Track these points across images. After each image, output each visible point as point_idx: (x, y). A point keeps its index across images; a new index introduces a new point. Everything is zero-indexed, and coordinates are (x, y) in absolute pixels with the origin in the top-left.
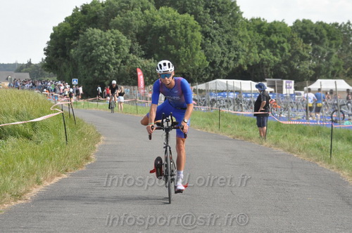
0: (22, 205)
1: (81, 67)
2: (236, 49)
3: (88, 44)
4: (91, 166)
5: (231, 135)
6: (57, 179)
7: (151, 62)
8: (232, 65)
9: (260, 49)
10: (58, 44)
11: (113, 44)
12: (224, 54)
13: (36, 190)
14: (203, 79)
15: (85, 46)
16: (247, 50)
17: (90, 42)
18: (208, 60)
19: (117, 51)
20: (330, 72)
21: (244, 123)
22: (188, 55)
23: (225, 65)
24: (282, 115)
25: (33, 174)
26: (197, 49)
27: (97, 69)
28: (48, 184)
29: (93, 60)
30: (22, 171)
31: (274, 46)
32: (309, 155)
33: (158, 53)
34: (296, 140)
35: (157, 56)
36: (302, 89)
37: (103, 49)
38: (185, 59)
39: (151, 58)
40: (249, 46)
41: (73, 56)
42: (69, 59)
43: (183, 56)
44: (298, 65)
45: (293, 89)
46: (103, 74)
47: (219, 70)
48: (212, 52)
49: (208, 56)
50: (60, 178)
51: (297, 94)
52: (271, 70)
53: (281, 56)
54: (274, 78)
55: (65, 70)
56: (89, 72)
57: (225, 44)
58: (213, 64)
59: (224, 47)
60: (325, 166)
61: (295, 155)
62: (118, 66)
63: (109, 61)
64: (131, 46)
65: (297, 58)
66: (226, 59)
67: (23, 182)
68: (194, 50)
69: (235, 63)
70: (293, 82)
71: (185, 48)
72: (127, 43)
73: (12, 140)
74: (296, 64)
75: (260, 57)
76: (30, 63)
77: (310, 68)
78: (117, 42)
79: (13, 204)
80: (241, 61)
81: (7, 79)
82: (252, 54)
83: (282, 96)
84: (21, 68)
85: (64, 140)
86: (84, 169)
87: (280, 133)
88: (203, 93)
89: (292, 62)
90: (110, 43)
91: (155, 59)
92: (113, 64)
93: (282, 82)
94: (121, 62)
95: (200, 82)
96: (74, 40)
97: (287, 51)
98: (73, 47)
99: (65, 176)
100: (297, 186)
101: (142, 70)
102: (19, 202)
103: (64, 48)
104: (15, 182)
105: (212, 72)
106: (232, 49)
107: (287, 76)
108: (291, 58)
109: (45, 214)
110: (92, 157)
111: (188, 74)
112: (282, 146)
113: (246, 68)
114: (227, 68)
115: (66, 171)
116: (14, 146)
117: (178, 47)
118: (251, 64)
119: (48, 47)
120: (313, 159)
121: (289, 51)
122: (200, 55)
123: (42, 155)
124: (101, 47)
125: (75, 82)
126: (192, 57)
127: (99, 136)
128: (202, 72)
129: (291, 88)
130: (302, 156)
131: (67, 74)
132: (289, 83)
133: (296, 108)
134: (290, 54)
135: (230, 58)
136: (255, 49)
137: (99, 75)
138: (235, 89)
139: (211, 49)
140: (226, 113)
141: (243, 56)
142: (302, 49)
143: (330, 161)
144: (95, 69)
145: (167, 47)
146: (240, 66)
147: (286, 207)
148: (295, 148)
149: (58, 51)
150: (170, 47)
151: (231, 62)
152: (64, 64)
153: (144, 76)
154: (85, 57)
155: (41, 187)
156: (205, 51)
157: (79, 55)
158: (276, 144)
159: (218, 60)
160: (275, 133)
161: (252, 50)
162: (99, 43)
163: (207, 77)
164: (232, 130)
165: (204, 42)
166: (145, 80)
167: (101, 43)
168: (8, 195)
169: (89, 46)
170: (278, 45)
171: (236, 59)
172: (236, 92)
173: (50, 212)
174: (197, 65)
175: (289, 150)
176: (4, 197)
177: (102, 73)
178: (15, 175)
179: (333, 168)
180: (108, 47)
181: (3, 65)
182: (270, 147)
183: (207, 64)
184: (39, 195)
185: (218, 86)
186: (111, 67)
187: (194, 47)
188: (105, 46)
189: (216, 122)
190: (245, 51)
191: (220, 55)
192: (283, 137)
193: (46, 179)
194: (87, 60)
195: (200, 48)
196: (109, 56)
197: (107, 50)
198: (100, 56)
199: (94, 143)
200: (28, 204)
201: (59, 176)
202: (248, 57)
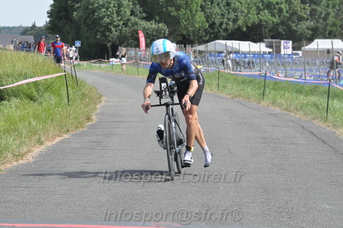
0: (24, 165)
1: (84, 29)
2: (235, 10)
3: (90, 7)
4: (92, 127)
5: (229, 94)
6: (58, 139)
7: (152, 24)
8: (231, 26)
9: (259, 10)
10: (61, 7)
11: (114, 7)
12: (224, 15)
13: (37, 150)
14: (203, 40)
15: (87, 8)
16: (246, 11)
17: (92, 4)
18: (207, 21)
19: (118, 13)
20: (327, 32)
21: (243, 83)
22: (188, 17)
23: (224, 26)
25: (35, 134)
26: (196, 11)
27: (100, 32)
28: (50, 145)
29: (96, 22)
30: (25, 132)
31: (273, 7)
32: (305, 114)
33: (158, 15)
34: (293, 99)
35: (157, 18)
36: (299, 49)
37: (104, 12)
38: (186, 21)
39: (152, 20)
40: (248, 8)
41: (76, 18)
42: (71, 22)
43: (183, 18)
44: (296, 26)
45: (291, 49)
46: (106, 36)
47: (219, 32)
48: (211, 14)
49: (208, 18)
50: (61, 138)
51: (295, 54)
52: (269, 30)
53: (279, 16)
54: (272, 38)
55: (68, 32)
56: (91, 34)
57: (224, 6)
58: (212, 25)
59: (223, 9)
60: (321, 124)
61: (292, 114)
62: (120, 28)
63: (111, 23)
64: (132, 9)
65: (295, 18)
66: (225, 20)
67: (24, 142)
68: (194, 12)
69: (234, 24)
70: (291, 42)
71: (186, 10)
72: (129, 5)
73: (15, 101)
74: (294, 25)
75: (258, 18)
76: (34, 26)
77: (307, 28)
78: (118, 4)
79: (15, 163)
80: (240, 22)
81: (12, 42)
82: (250, 15)
83: (280, 56)
84: (25, 31)
85: (65, 100)
86: (85, 129)
87: (277, 93)
88: (203, 54)
89: (290, 22)
90: (112, 5)
91: (155, 21)
92: (115, 27)
93: (280, 43)
94: (123, 24)
95: (200, 43)
96: (77, 3)
97: (285, 12)
98: (75, 10)
99: (66, 136)
100: (294, 144)
101: (143, 32)
102: (21, 162)
103: (67, 11)
104: (17, 142)
105: (211, 34)
106: (231, 10)
107: (285, 37)
108: (289, 19)
110: (94, 118)
111: (189, 35)
112: (280, 106)
113: (245, 29)
114: (226, 30)
115: (68, 131)
116: (17, 107)
117: (178, 8)
118: (250, 25)
119: (52, 10)
120: (309, 117)
121: (287, 12)
122: (200, 16)
123: (44, 116)
124: (103, 10)
125: (78, 44)
126: (192, 18)
127: (100, 96)
128: (202, 33)
129: (289, 48)
130: (299, 115)
131: (70, 37)
132: (287, 43)
134: (288, 15)
135: (229, 20)
136: (254, 10)
137: (101, 37)
138: (234, 50)
139: (211, 11)
140: (225, 73)
141: (242, 18)
142: (299, 9)
143: (326, 119)
144: (97, 31)
145: (167, 9)
146: (239, 27)
147: (282, 165)
148: (292, 107)
149: (62, 14)
150: (170, 8)
152: (67, 27)
153: (146, 38)
154: (88, 20)
155: (43, 147)
156: (205, 13)
157: (81, 17)
158: (274, 103)
159: (217, 21)
160: (273, 92)
161: (251, 11)
162: (101, 6)
163: (206, 39)
164: (231, 90)
165: (203, 3)
166: (146, 41)
167: (103, 6)
168: (10, 156)
169: (91, 9)
170: (276, 6)
171: (235, 21)
172: (235, 52)
174: (197, 26)
175: (286, 109)
176: (6, 157)
177: (104, 35)
178: (17, 135)
179: (329, 126)
180: (110, 9)
181: (8, 27)
182: (268, 106)
183: (207, 25)
184: (41, 155)
185: (217, 47)
186: (113, 29)
187: (194, 9)
188: (107, 9)
189: (215, 82)
190: (243, 12)
191: (219, 17)
192: (281, 96)
193: (47, 139)
194: (89, 23)
195: (200, 9)
196: (110, 18)
197: (108, 13)
198: (102, 18)
199: (95, 103)
200: (29, 164)
201: (60, 136)
202: (247, 18)
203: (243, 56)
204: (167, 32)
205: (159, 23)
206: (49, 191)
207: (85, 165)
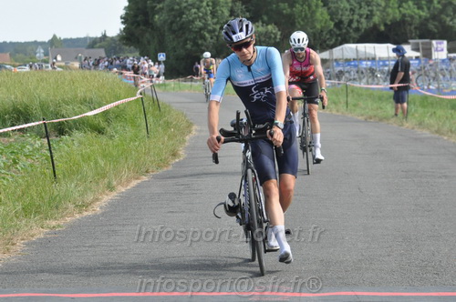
0: (89, 217)
1: (169, 37)
2: (369, 3)
3: (177, 7)
4: (179, 165)
5: (362, 115)
6: (134, 183)
7: (258, 27)
8: (364, 24)
9: (401, 2)
10: (138, 9)
11: (208, 6)
12: (354, 11)
13: (107, 198)
14: (327, 45)
15: (173, 9)
16: (383, 4)
17: (178, 4)
18: (332, 19)
19: (213, 14)
21: (380, 98)
22: (306, 15)
23: (355, 25)
24: (431, 87)
25: (104, 178)
26: (317, 6)
27: (190, 40)
28: (123, 190)
29: (184, 28)
30: (90, 174)
33: (267, 14)
34: (447, 118)
35: (265, 18)
37: (195, 13)
38: (303, 20)
39: (258, 21)
41: (158, 24)
42: (152, 29)
43: (300, 16)
44: (451, 20)
45: (445, 51)
46: (198, 45)
47: (348, 32)
48: (337, 9)
49: (332, 15)
50: (139, 181)
52: (415, 28)
53: (429, 9)
54: (421, 37)
55: (149, 42)
56: (179, 43)
58: (339, 24)
59: (352, 2)
61: (445, 138)
62: (217, 33)
63: (204, 27)
64: (232, 7)
65: (450, 10)
66: (356, 17)
67: (90, 189)
68: (314, 8)
69: (368, 22)
70: (445, 42)
71: (302, 6)
72: (227, 3)
73: (77, 135)
74: (448, 19)
75: (400, 11)
76: (104, 36)
78: (213, 2)
79: (78, 216)
80: (376, 19)
81: (77, 58)
82: (390, 10)
84: (93, 43)
85: (145, 131)
86: (170, 168)
87: (426, 110)
88: (328, 63)
89: (443, 16)
90: (205, 4)
91: (263, 22)
92: (209, 32)
93: (431, 44)
95: (323, 49)
96: (159, 3)
97: (436, 2)
98: (157, 12)
99: (145, 178)
100: (446, 177)
102: (85, 214)
103: (146, 14)
104: (81, 188)
105: (339, 35)
106: (363, 4)
107: (437, 36)
108: (442, 11)
109: (117, 228)
110: (182, 152)
112: (428, 127)
113: (382, 28)
114: (357, 30)
115: (147, 172)
116: (80, 143)
117: (292, 4)
118: (389, 23)
119: (126, 14)
121: (439, 3)
122: (322, 14)
123: (115, 153)
124: (194, 11)
125: (162, 57)
126: (312, 17)
127: (190, 125)
128: (325, 35)
129: (442, 50)
131: (152, 48)
132: (440, 43)
133: (449, 77)
134: (439, 6)
135: (361, 16)
136: (394, 3)
137: (192, 46)
138: (368, 56)
139: (336, 5)
140: (356, 88)
141: (378, 13)
144: (186, 40)
145: (278, 6)
146: (375, 25)
147: (429, 205)
148: (445, 129)
149: (139, 19)
150: (282, 5)
151: (363, 20)
152: (147, 35)
154: (174, 25)
155: (114, 194)
156: (329, 9)
157: (165, 22)
158: (420, 124)
159: (345, 19)
160: (420, 110)
161: (390, 4)
163: (332, 43)
164: (365, 109)
167: (192, 5)
168: (71, 206)
169: (177, 10)
171: (369, 17)
172: (369, 59)
173: (124, 225)
174: (318, 26)
175: (437, 132)
176: (66, 209)
177: (196, 44)
178: (80, 180)
180: (202, 9)
181: (71, 40)
182: (413, 128)
183: (332, 24)
184: (112, 204)
185: (345, 52)
186: (207, 35)
187: (313, 4)
188: (198, 9)
189: (343, 99)
190: (380, 6)
191: (348, 13)
192: (431, 115)
193: (120, 183)
194: (176, 28)
195: (322, 4)
196: (203, 21)
197: (201, 14)
198: (193, 22)
199: (183, 134)
200: (95, 217)
201: (137, 179)
202: (384, 14)
203: (381, 63)
204: (278, 37)
205: (267, 25)
206: (121, 251)
207: (169, 215)
